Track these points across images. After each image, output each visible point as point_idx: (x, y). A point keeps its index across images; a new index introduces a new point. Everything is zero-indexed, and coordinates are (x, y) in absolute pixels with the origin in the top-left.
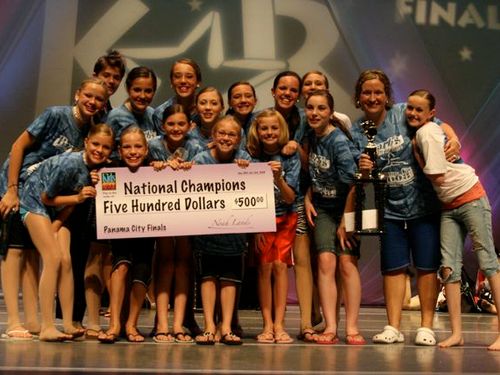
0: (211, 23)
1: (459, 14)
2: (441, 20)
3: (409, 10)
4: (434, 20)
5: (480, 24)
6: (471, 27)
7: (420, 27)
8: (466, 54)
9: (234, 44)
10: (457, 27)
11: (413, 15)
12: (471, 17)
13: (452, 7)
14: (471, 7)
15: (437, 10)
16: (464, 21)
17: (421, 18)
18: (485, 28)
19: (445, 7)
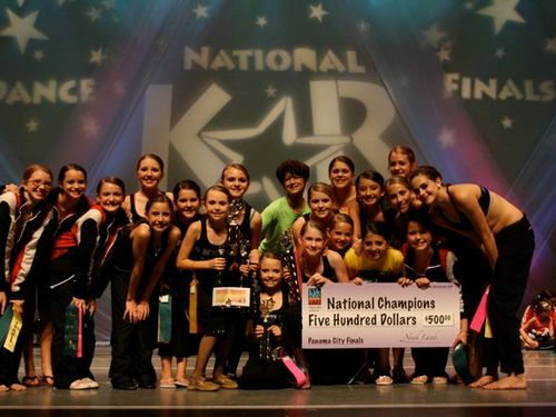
0: (284, 107)
1: (499, 89)
2: (484, 94)
3: (455, 87)
4: (478, 95)
5: (519, 96)
6: (511, 99)
7: (466, 102)
8: (507, 123)
9: (305, 123)
10: (498, 99)
11: (459, 92)
12: (510, 90)
13: (493, 82)
14: (510, 83)
15: (480, 87)
16: (504, 95)
17: (466, 94)
18: (523, 100)
19: (487, 83)
